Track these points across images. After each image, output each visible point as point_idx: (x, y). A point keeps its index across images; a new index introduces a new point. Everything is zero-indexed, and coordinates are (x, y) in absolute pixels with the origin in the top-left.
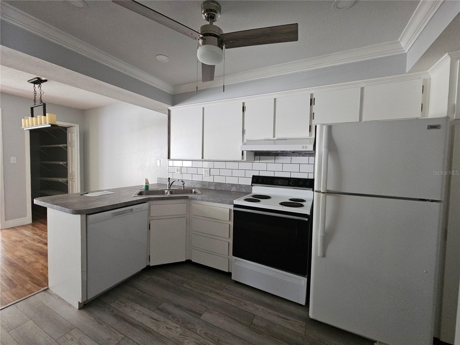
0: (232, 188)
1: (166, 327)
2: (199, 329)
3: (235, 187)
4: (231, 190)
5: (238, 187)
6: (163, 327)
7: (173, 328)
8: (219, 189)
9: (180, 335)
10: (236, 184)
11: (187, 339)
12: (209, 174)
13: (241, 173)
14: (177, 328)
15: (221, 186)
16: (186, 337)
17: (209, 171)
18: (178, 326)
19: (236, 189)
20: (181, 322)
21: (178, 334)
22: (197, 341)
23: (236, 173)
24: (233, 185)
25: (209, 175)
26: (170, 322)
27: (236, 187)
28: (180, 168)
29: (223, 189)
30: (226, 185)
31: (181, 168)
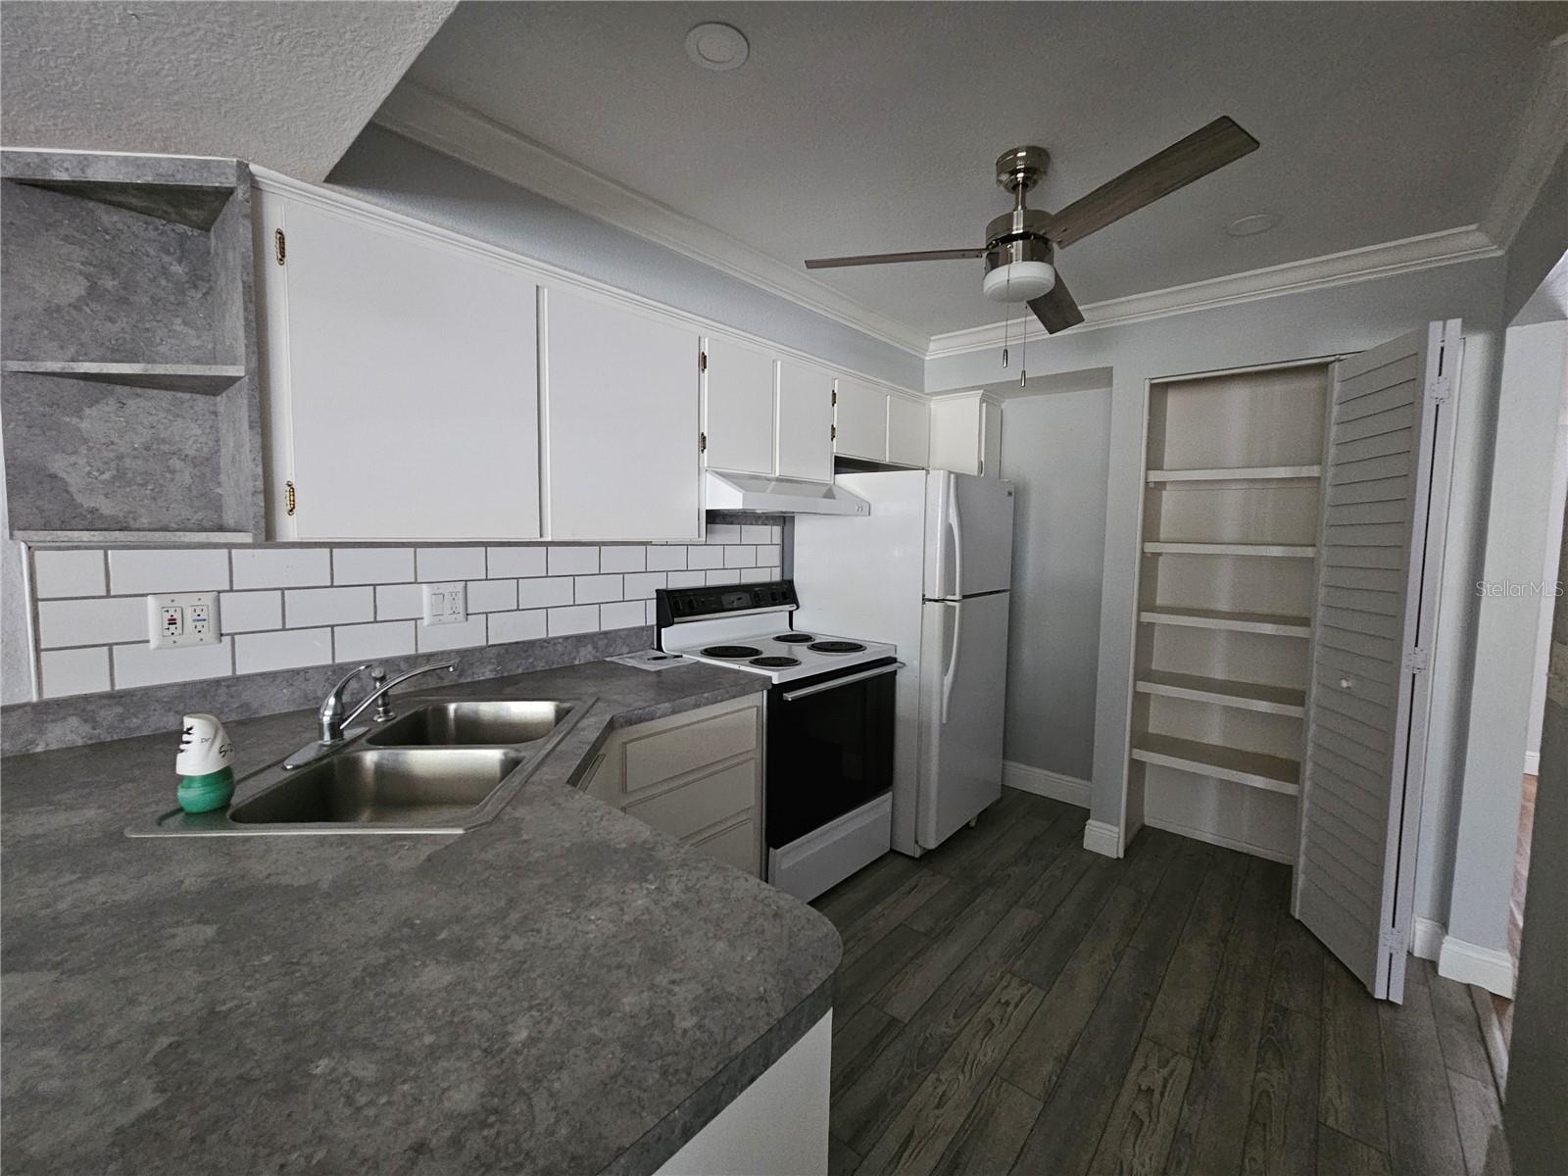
0: (578, 652)
1: (937, 1107)
2: (943, 1029)
3: (590, 647)
4: (577, 662)
5: (602, 643)
6: (938, 1117)
7: (940, 1091)
8: (520, 671)
9: (963, 1071)
10: (594, 635)
11: (976, 1056)
12: (461, 609)
13: (610, 588)
14: (938, 1080)
15: (527, 658)
16: (971, 1057)
17: (461, 596)
18: (932, 1077)
19: (593, 652)
20: (915, 1069)
21: (961, 1077)
22: (981, 1034)
23: (587, 590)
24: (580, 640)
25: (461, 617)
26: (917, 1099)
27: (596, 648)
28: (208, 600)
29: (540, 666)
30: (555, 644)
31: (218, 600)
